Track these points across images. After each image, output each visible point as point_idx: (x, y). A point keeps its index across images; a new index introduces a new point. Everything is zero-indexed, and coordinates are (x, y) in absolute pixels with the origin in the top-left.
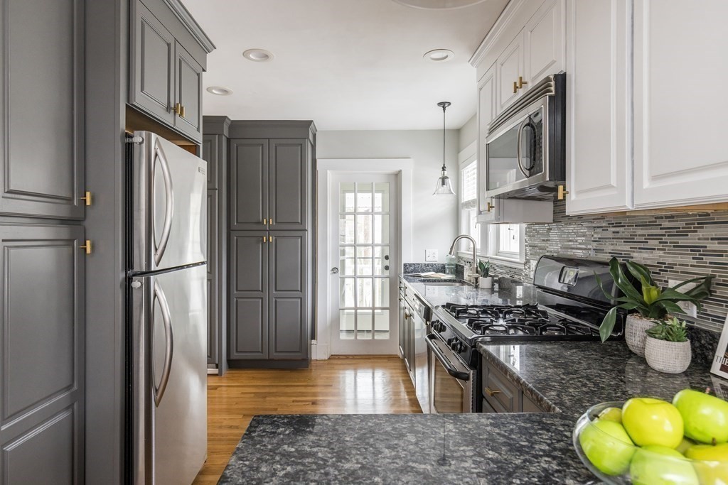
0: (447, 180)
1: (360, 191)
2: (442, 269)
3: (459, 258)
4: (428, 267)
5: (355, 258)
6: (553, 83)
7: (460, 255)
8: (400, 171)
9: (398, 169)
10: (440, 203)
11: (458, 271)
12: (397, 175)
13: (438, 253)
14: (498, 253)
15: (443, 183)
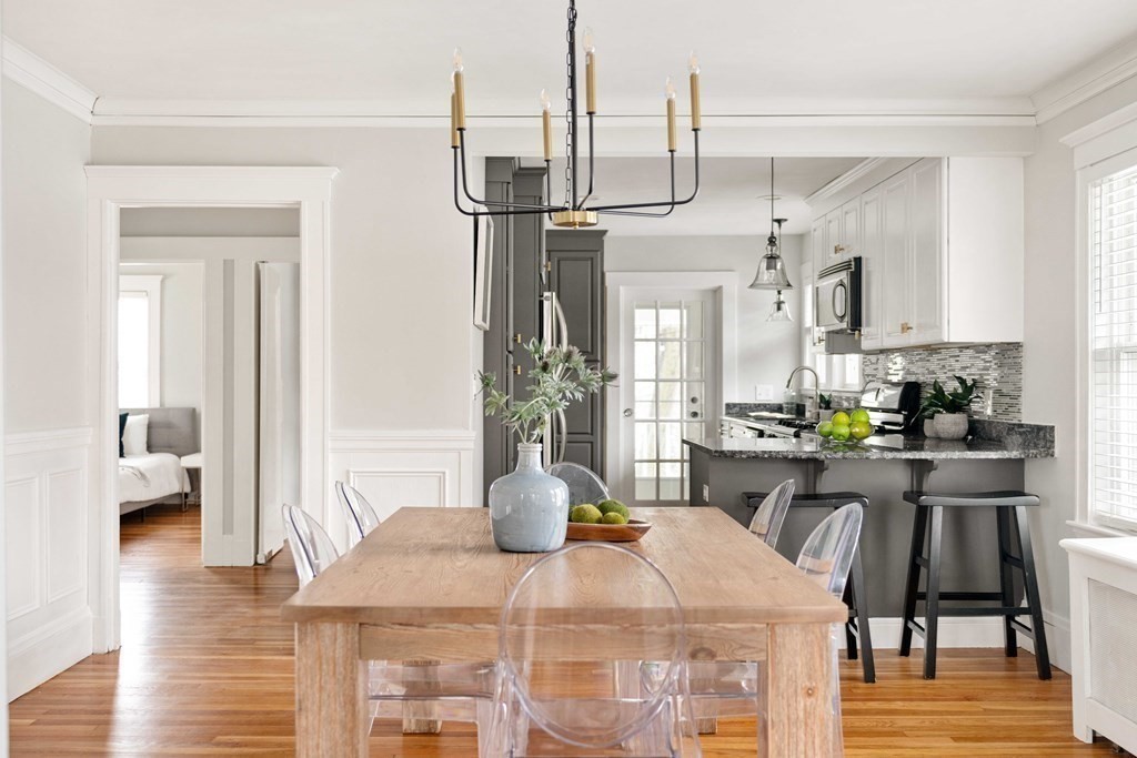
0: (782, 305)
1: (662, 307)
2: (780, 409)
3: (801, 396)
4: (758, 407)
5: (657, 402)
6: (853, 263)
7: (803, 392)
8: (720, 287)
9: (717, 285)
10: (776, 329)
11: (800, 410)
12: (717, 293)
13: (773, 390)
14: (844, 385)
15: (779, 309)
